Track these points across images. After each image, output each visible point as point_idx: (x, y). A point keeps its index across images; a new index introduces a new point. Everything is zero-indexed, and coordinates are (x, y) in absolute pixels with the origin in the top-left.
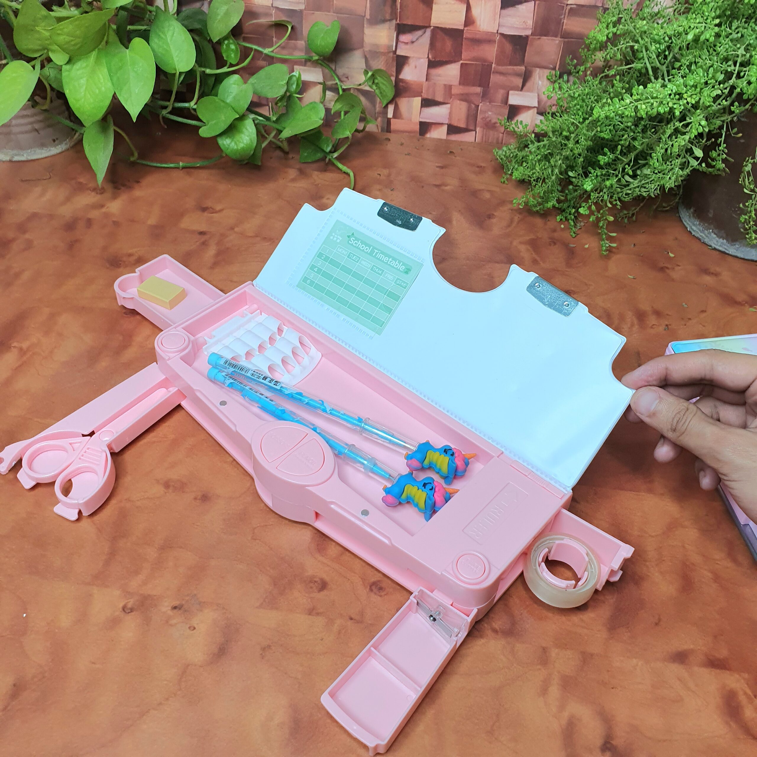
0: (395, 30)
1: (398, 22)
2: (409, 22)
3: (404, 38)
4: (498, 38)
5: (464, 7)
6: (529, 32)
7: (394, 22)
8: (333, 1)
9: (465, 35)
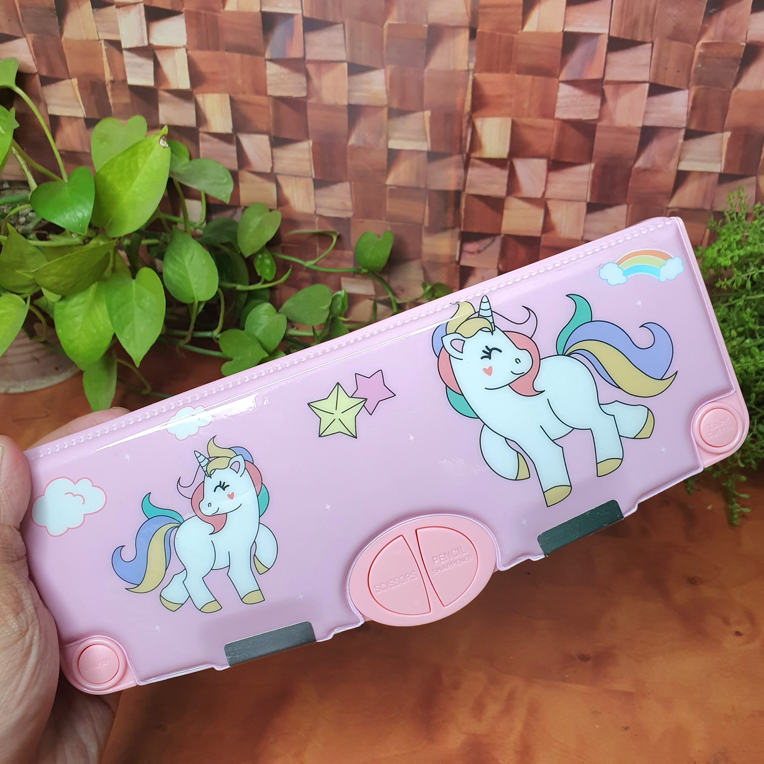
0: (459, 239)
1: (462, 229)
2: (475, 230)
3: (470, 247)
5: (541, 213)
7: (457, 230)
8: (385, 207)
9: (543, 243)
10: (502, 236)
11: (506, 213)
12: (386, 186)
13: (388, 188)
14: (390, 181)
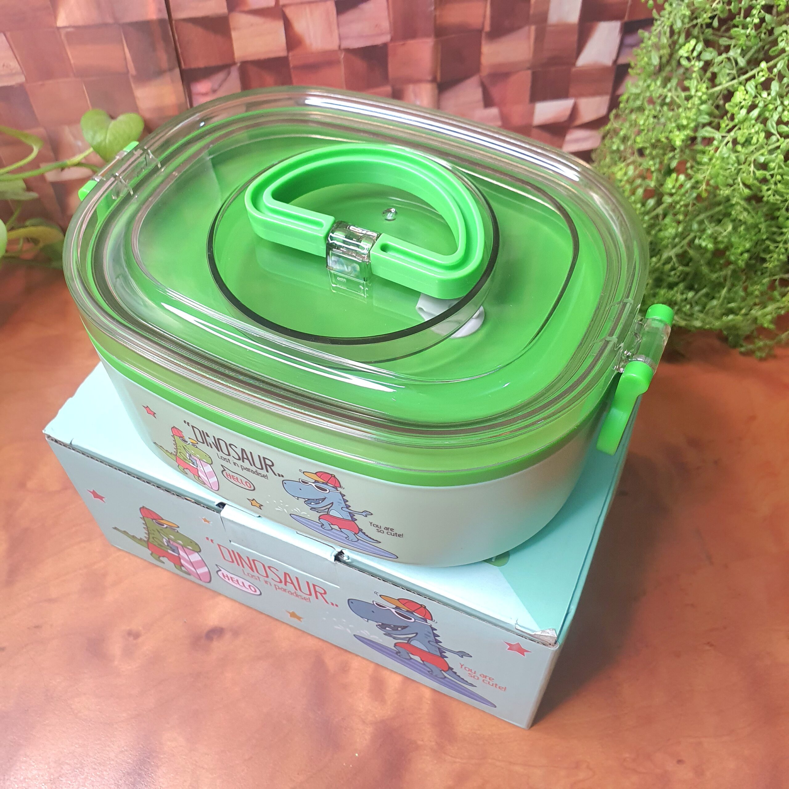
0: (181, 81)
1: (183, 68)
2: (201, 64)
3: (200, 87)
4: (342, 56)
5: (280, 26)
6: (386, 38)
7: (177, 70)
8: (69, 59)
9: (292, 63)
10: (239, 65)
11: (234, 34)
12: (59, 28)
13: (63, 32)
14: (62, 21)
